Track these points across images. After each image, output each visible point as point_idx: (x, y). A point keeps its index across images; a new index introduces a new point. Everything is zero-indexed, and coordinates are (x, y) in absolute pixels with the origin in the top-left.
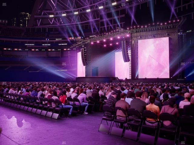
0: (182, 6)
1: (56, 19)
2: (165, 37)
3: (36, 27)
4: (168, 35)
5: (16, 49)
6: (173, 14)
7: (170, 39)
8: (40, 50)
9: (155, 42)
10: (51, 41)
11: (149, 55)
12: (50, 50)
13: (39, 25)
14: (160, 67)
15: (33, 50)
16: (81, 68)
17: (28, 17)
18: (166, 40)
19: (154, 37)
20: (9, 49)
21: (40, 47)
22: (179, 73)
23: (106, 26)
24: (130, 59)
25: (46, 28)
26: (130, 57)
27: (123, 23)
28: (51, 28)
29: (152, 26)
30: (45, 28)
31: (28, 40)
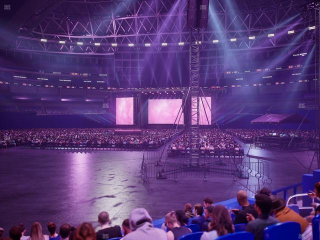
5: (1, 83)
8: (35, 85)
10: (47, 74)
12: (47, 86)
15: (25, 84)
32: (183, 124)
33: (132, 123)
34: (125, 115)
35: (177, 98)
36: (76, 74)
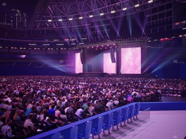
0: (151, 22)
1: (53, 23)
2: (139, 47)
3: (36, 29)
4: (141, 46)
5: (21, 48)
7: (142, 49)
8: (41, 49)
9: (132, 50)
10: (50, 41)
11: (129, 59)
12: (49, 49)
13: (38, 27)
14: (136, 67)
15: (35, 49)
16: (79, 65)
17: (18, 14)
18: (139, 49)
19: (132, 47)
20: (16, 48)
21: (41, 47)
22: (147, 71)
23: (99, 37)
24: (116, 61)
25: (45, 30)
26: (116, 59)
27: (108, 30)
28: (48, 30)
29: (130, 40)
30: (43, 30)
31: (30, 41)
36: (68, 40)
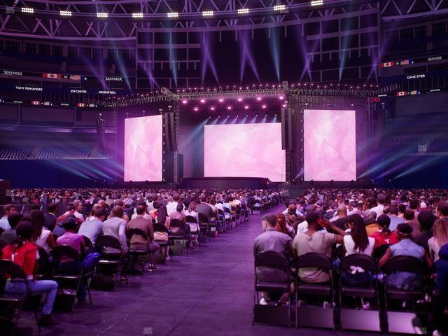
6: (306, 73)
7: (358, 115)
9: (333, 116)
11: (324, 139)
18: (350, 116)
29: (334, 87)
32: (284, 180)
33: (158, 177)
34: (144, 159)
35: (269, 121)
36: (56, 76)
